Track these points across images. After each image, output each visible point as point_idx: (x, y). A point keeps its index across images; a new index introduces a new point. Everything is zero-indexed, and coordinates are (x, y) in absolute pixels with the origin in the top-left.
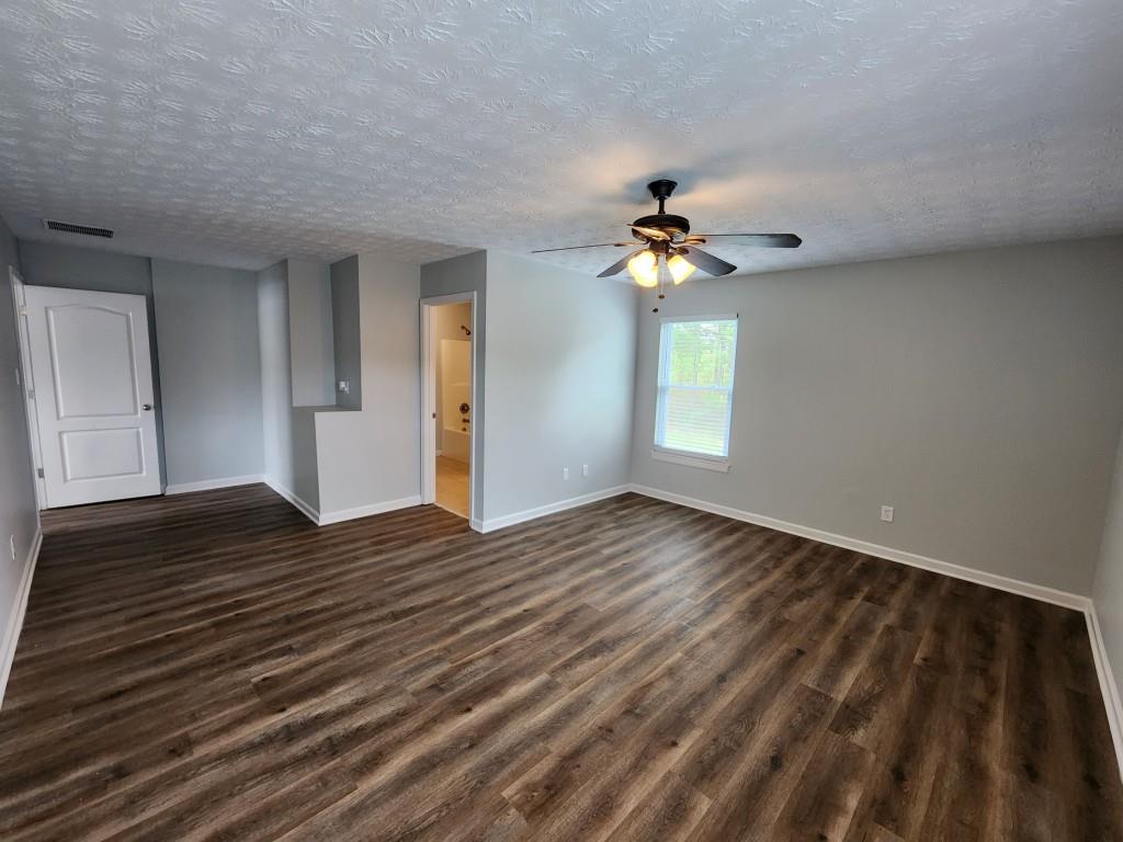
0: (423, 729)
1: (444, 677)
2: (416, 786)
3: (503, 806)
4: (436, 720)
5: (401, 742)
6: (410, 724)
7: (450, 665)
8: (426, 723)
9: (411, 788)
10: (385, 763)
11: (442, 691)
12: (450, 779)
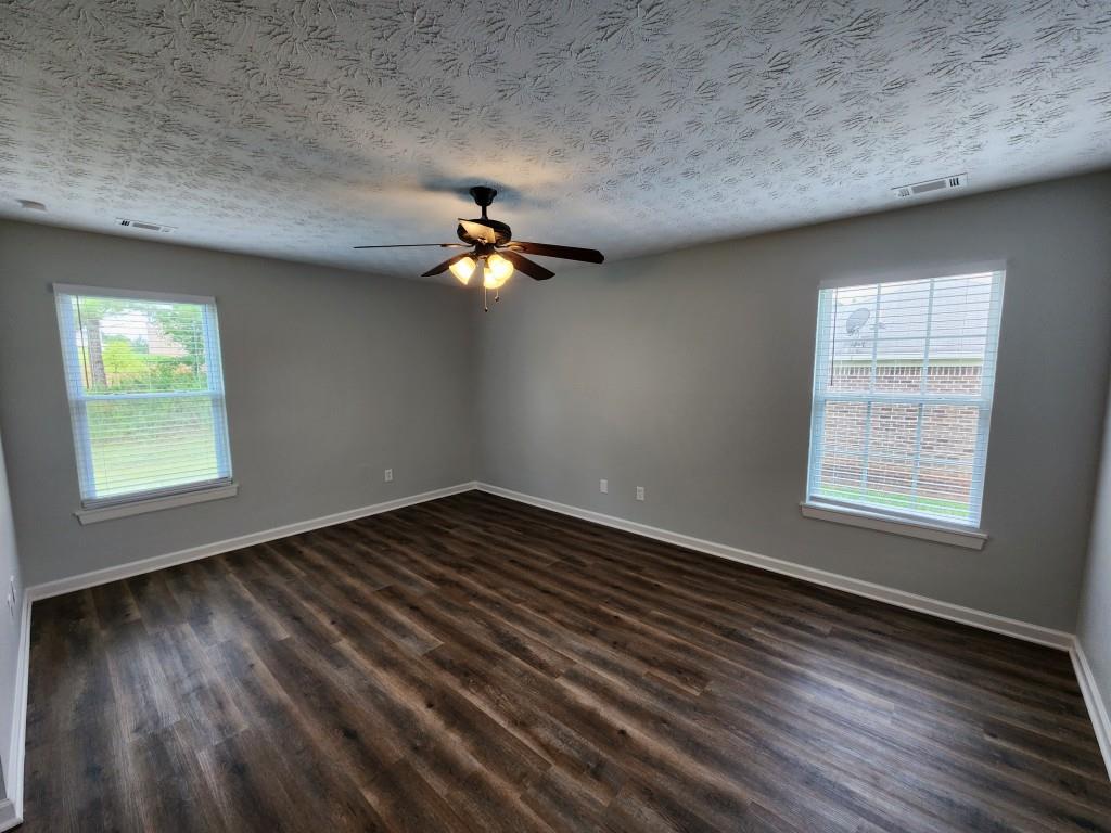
0: (661, 765)
1: (577, 768)
2: (723, 752)
3: (706, 694)
4: (646, 758)
5: (686, 782)
6: (661, 781)
7: (554, 767)
8: (654, 766)
9: (727, 755)
10: (716, 788)
11: (601, 764)
12: (704, 730)
